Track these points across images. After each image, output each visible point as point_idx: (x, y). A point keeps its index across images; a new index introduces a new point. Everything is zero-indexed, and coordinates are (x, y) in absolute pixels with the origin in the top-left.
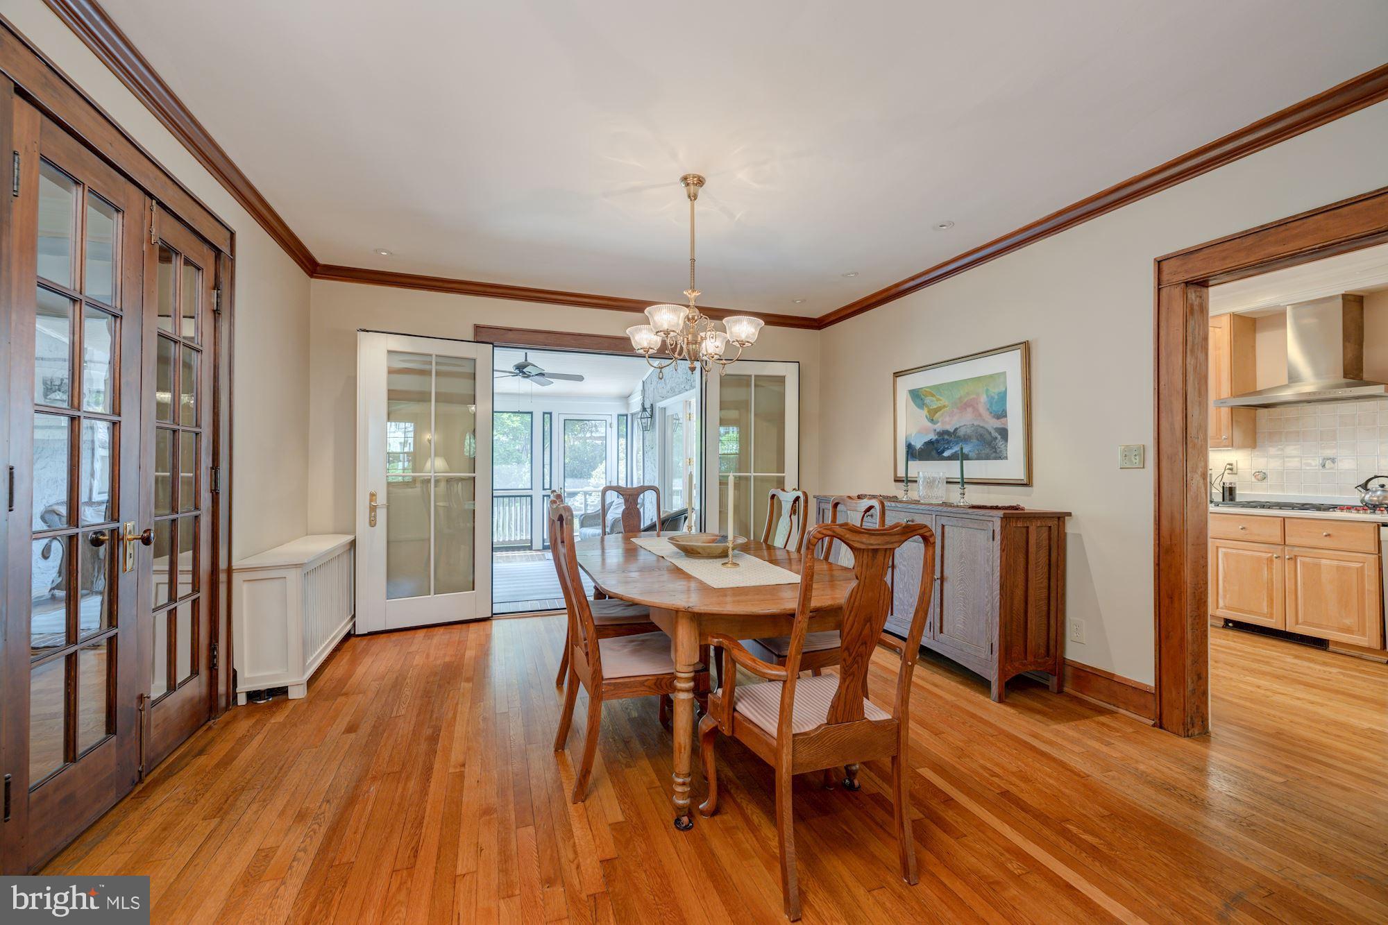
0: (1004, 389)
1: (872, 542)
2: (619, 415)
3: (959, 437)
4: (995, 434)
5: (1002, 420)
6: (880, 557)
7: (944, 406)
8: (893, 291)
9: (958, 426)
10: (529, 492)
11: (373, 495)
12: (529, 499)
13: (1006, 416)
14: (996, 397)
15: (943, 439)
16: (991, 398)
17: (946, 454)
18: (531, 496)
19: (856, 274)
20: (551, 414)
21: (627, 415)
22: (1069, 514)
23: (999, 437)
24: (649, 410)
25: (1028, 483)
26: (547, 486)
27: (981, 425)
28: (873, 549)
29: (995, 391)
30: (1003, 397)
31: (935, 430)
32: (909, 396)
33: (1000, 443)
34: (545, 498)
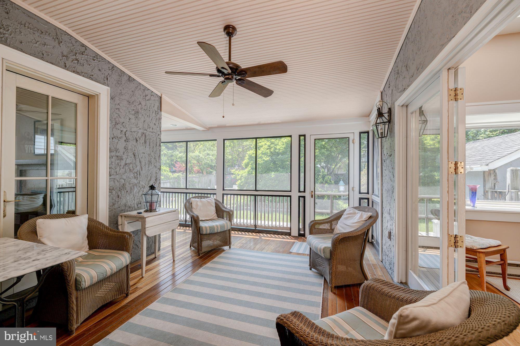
2: (361, 133)
10: (289, 194)
12: (289, 198)
18: (290, 196)
20: (304, 136)
21: (368, 132)
24: (386, 115)
26: (302, 189)
34: (301, 198)
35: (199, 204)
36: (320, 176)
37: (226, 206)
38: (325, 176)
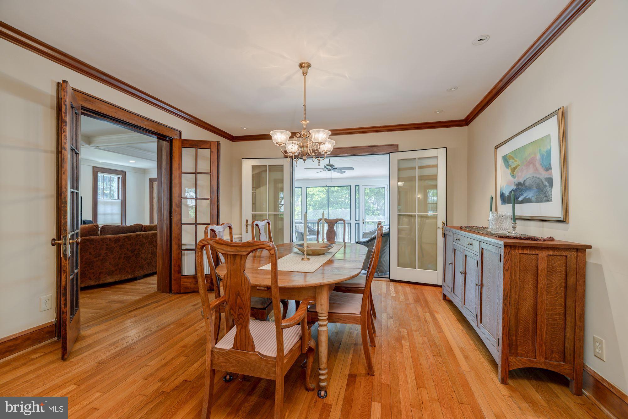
0: (549, 148)
1: (228, 250)
3: (526, 187)
4: (546, 183)
5: (549, 171)
6: (238, 259)
7: (518, 165)
8: (494, 92)
9: (525, 179)
10: (350, 222)
11: (247, 221)
12: (349, 224)
13: (551, 168)
14: (545, 154)
15: (519, 188)
16: (542, 156)
17: (520, 199)
18: (350, 223)
19: (456, 88)
20: (359, 186)
22: (590, 247)
23: (548, 184)
25: (565, 220)
26: (357, 219)
27: (538, 176)
28: (233, 255)
29: (544, 150)
30: (549, 153)
31: (515, 182)
32: (502, 160)
33: (548, 189)
34: (357, 224)
35: (300, 227)
36: (370, 211)
37: (313, 228)
38: (375, 211)
